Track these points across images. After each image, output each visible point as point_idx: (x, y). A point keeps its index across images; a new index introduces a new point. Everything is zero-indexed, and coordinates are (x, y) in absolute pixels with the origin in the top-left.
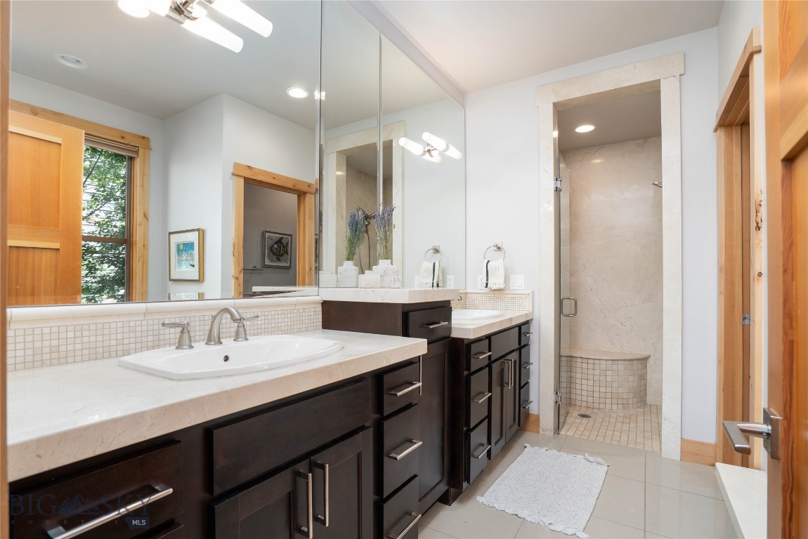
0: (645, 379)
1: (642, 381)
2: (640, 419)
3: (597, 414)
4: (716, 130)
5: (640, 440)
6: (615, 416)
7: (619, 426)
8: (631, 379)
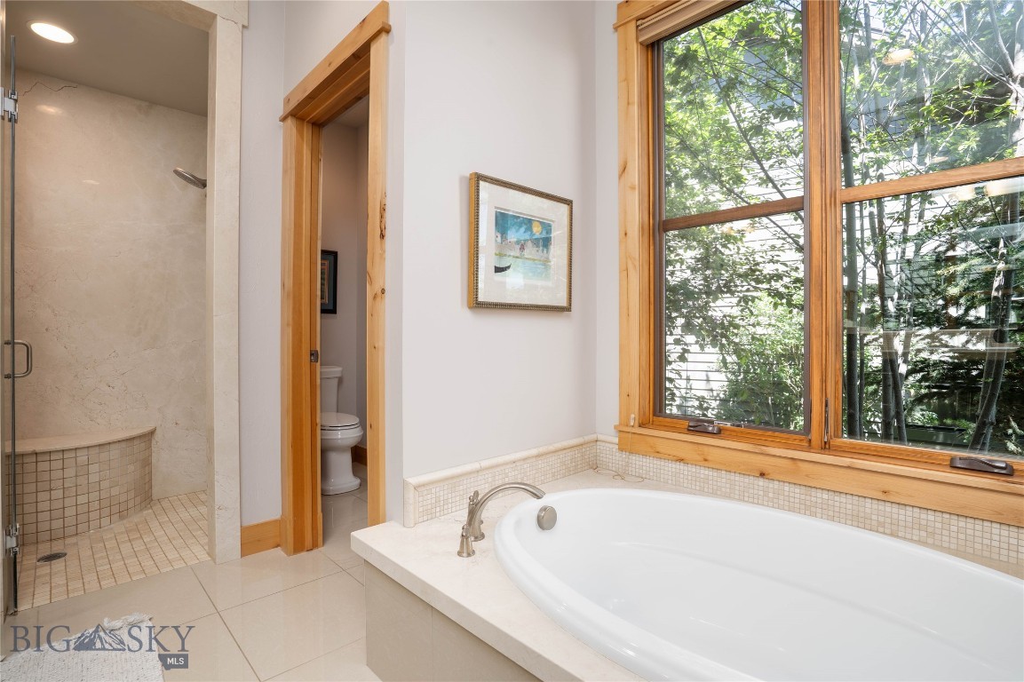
0: (150, 464)
1: (147, 468)
2: (154, 525)
3: (76, 544)
4: (284, 119)
5: (172, 555)
6: (113, 535)
7: (126, 549)
8: (131, 468)
